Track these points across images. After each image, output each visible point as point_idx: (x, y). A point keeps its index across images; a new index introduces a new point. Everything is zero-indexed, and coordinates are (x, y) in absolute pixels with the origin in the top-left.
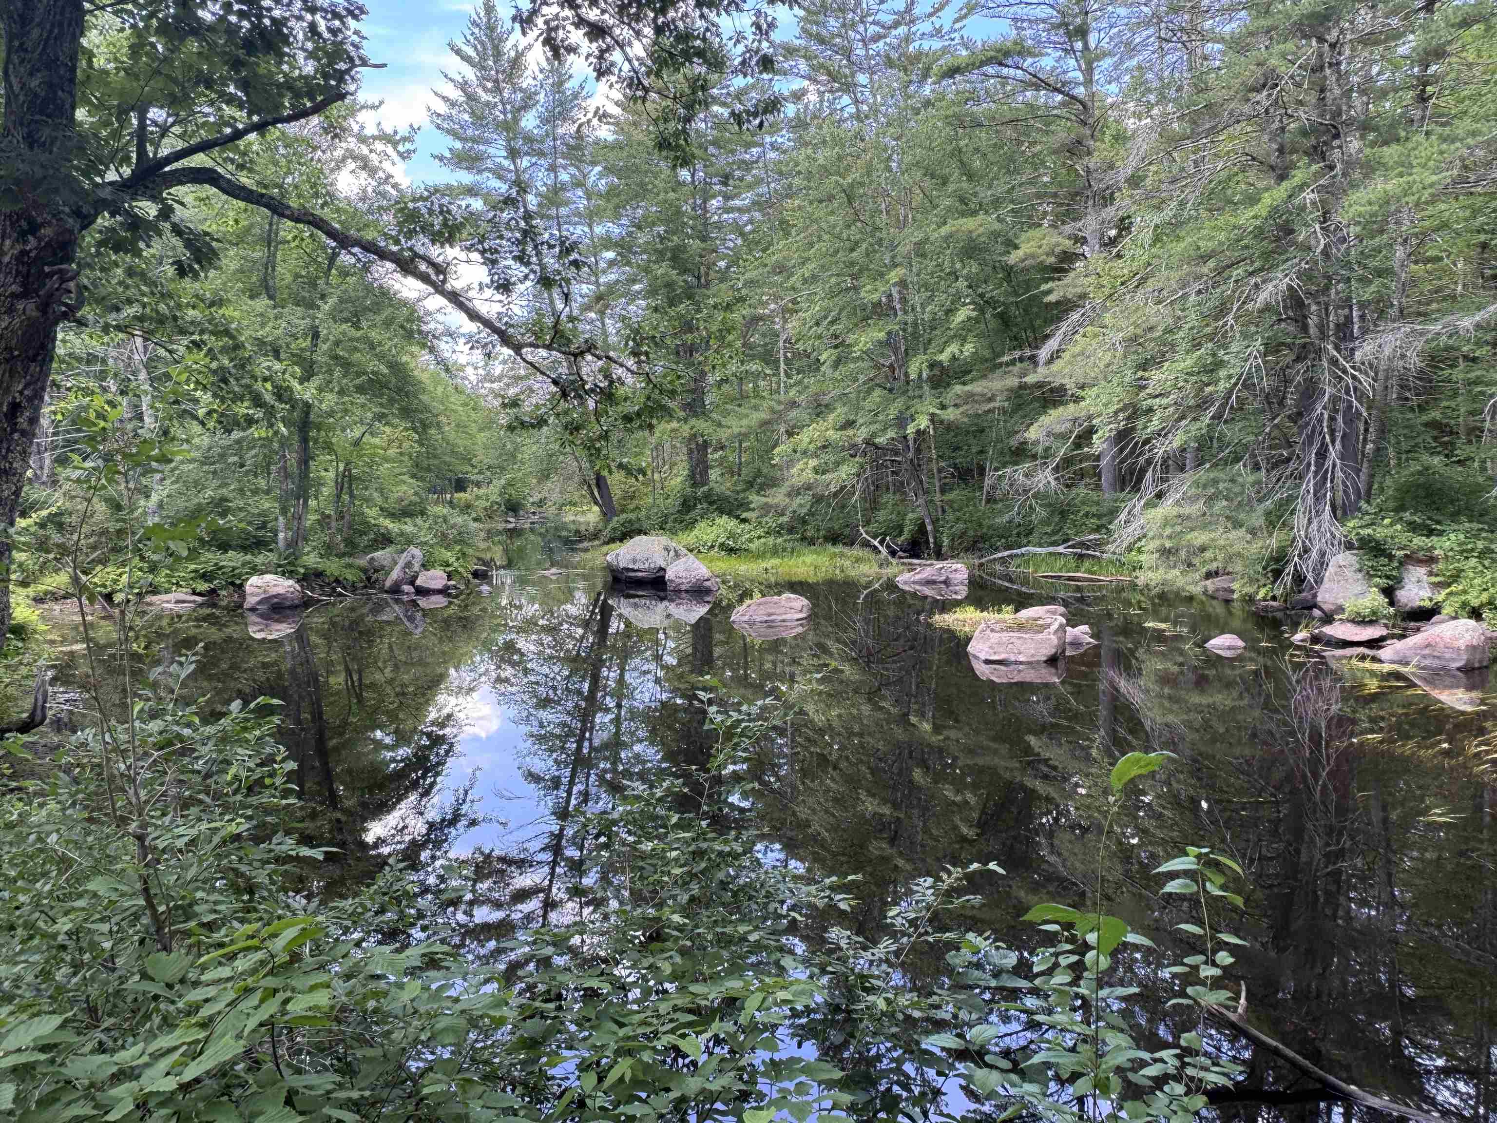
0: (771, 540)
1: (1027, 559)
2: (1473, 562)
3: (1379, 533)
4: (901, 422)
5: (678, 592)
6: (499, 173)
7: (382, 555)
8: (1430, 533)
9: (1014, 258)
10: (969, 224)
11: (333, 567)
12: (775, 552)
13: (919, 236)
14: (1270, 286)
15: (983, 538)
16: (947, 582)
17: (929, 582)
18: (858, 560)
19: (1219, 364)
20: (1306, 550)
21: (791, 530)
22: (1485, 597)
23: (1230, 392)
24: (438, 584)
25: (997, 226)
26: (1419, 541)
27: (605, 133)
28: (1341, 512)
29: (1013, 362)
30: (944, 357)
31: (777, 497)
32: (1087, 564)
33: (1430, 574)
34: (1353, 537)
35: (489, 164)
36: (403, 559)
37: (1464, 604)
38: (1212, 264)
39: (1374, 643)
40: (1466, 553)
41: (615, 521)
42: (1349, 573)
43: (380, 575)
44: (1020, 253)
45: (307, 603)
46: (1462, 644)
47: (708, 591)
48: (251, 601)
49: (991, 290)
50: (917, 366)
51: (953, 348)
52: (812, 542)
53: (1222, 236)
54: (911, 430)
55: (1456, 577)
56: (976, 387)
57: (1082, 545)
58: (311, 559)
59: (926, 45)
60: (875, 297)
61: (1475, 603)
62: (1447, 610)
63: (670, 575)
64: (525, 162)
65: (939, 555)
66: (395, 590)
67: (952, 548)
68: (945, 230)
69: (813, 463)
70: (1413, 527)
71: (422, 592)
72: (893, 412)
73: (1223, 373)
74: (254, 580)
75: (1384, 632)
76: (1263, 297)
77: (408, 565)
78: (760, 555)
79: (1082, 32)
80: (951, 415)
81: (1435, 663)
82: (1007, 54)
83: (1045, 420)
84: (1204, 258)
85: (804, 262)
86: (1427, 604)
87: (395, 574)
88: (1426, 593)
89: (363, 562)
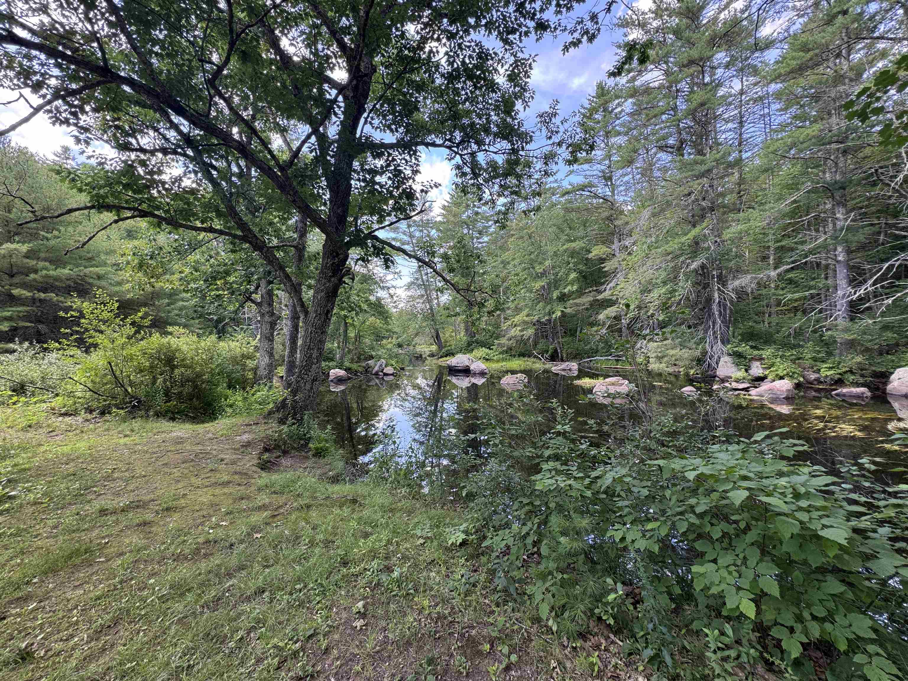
0: (501, 356)
1: (597, 362)
2: (779, 360)
3: (740, 349)
4: (550, 313)
5: (475, 374)
6: (404, 233)
7: (371, 362)
8: (759, 349)
9: (590, 256)
10: (573, 245)
11: (354, 366)
12: (503, 360)
13: (555, 249)
14: (695, 263)
15: (579, 354)
16: (570, 370)
17: (564, 370)
18: (534, 362)
19: (675, 291)
20: (713, 356)
21: (507, 352)
22: (785, 372)
23: (681, 300)
24: (391, 372)
25: (584, 245)
26: (756, 352)
27: (439, 219)
28: (724, 342)
29: (590, 292)
30: (566, 291)
31: (503, 341)
32: (620, 362)
33: (761, 364)
34: (730, 352)
35: (401, 230)
36: (379, 364)
37: (777, 375)
38: (671, 256)
39: (746, 389)
40: (776, 357)
41: (443, 350)
42: (729, 364)
43: (370, 369)
44: (593, 254)
45: (349, 378)
46: (784, 389)
47: (486, 374)
48: (331, 378)
49: (581, 267)
50: (555, 294)
51: (569, 287)
52: (515, 356)
53: (676, 246)
54: (554, 316)
55: (772, 365)
56: (577, 301)
57: (618, 356)
58: (347, 364)
59: (552, 185)
60: (541, 270)
61: (782, 374)
62: (770, 377)
63: (472, 368)
64: (412, 229)
65: (562, 360)
66: (377, 374)
67: (567, 358)
68: (565, 247)
69: (519, 328)
70: (752, 347)
71: (386, 375)
72: (547, 310)
73: (677, 294)
74: (332, 371)
75: (749, 385)
76: (692, 267)
77: (381, 365)
78: (498, 361)
79: (610, 178)
80: (568, 311)
81: (775, 396)
82: (586, 187)
83: (606, 312)
84: (669, 254)
85: (514, 259)
86: (762, 375)
87: (376, 369)
88: (761, 371)
89: (364, 364)
